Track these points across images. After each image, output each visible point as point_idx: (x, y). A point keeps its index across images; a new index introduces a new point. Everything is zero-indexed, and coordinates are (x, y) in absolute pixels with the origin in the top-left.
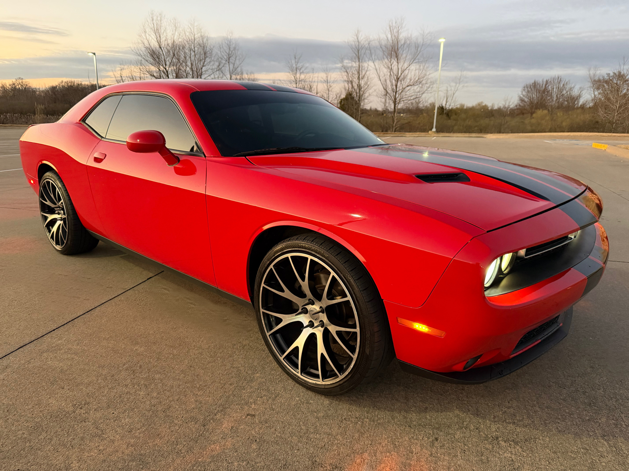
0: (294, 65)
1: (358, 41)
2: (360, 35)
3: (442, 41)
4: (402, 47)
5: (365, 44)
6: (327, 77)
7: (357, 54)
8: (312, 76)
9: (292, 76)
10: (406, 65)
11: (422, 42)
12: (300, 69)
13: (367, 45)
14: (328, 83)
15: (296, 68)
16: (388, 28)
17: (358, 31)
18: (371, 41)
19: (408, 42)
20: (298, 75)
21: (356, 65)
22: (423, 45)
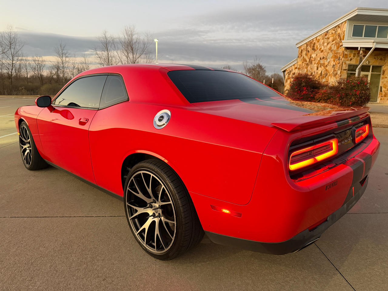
0: (61, 51)
1: (106, 38)
2: (107, 35)
3: (156, 40)
4: (135, 43)
5: (111, 40)
6: (85, 60)
7: (106, 46)
8: (74, 59)
9: (60, 59)
10: (138, 56)
11: (147, 41)
12: (65, 54)
13: (112, 41)
14: (86, 64)
15: (62, 53)
16: (125, 31)
17: (105, 32)
18: (114, 39)
19: (138, 41)
20: (64, 58)
21: (105, 53)
22: (148, 43)
